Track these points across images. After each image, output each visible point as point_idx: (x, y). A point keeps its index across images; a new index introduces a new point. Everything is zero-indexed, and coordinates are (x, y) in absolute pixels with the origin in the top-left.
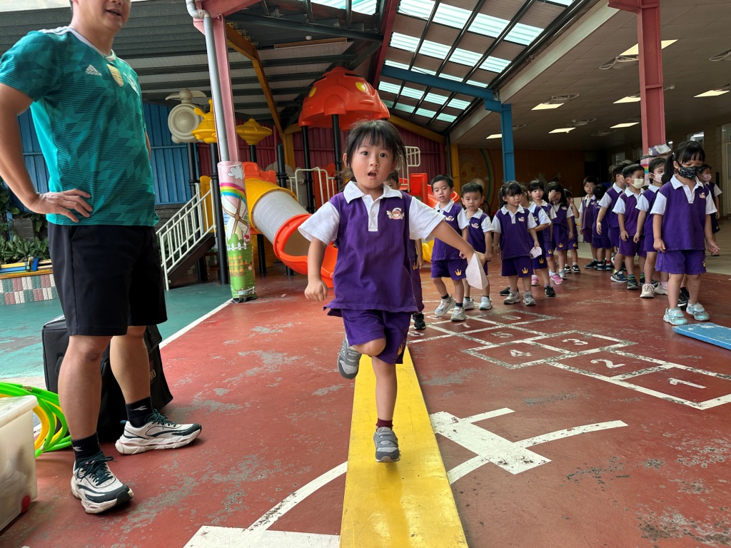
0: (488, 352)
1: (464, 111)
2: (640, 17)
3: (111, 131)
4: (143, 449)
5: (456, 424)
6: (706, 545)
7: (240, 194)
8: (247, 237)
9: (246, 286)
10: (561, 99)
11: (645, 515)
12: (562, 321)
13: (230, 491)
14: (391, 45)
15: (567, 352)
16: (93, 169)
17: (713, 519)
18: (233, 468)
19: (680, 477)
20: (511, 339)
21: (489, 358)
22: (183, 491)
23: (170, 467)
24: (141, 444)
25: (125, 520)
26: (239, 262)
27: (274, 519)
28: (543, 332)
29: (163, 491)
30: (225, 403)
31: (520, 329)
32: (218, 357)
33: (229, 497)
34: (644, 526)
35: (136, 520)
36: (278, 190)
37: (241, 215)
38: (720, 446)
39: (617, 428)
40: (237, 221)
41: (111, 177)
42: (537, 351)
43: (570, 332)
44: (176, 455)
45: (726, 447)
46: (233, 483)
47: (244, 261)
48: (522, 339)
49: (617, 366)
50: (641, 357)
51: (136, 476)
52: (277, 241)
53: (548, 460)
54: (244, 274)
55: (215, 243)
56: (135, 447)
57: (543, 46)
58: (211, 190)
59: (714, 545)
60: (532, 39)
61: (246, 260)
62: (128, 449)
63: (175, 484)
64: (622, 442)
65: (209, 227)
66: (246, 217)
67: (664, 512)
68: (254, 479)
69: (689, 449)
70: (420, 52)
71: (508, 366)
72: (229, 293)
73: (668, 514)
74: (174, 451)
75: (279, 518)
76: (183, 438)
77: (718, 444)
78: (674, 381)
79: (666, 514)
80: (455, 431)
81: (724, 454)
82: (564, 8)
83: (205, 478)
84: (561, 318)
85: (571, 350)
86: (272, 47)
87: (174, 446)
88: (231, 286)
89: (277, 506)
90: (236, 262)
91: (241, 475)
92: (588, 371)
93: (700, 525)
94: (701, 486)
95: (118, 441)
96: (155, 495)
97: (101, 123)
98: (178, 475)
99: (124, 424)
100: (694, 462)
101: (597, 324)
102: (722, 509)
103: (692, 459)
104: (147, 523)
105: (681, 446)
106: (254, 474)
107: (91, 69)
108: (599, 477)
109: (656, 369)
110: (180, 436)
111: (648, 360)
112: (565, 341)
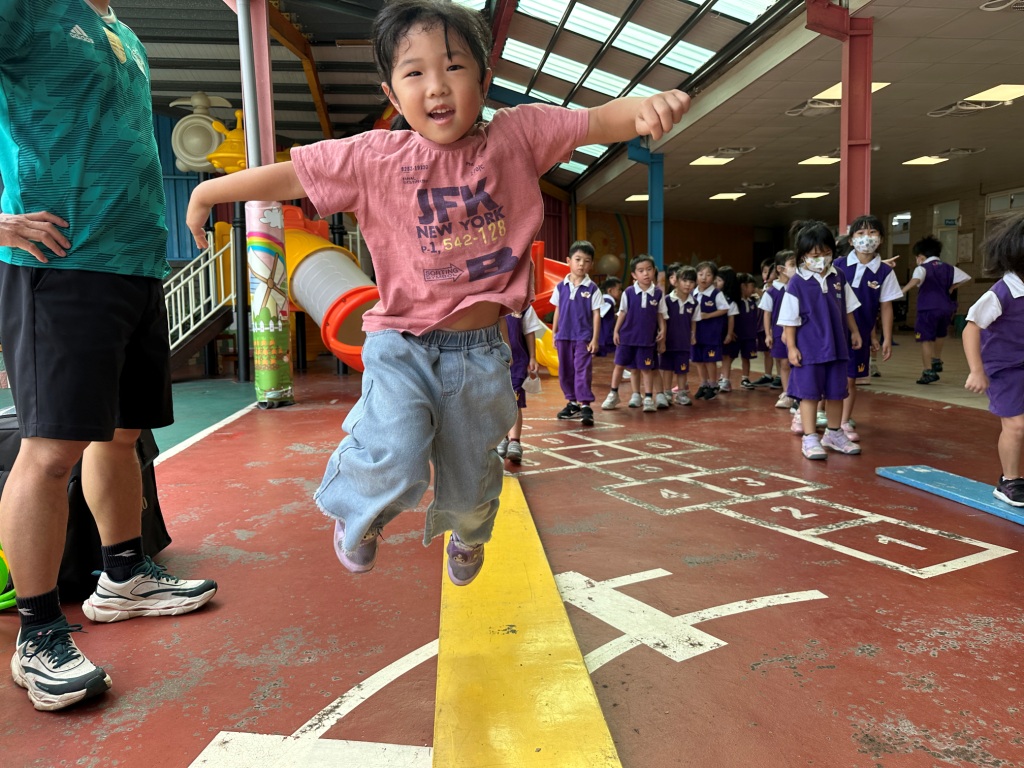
0: (630, 491)
1: (598, 159)
2: (846, 46)
3: (105, 128)
4: (126, 614)
5: (592, 590)
6: (945, 763)
7: (276, 250)
8: (284, 313)
9: (279, 385)
10: (731, 152)
11: (862, 721)
12: (727, 453)
13: (261, 680)
14: (503, 56)
15: (738, 495)
16: (74, 183)
17: (952, 727)
18: (267, 646)
19: (903, 669)
20: (659, 474)
21: (632, 499)
22: (189, 679)
23: (168, 642)
24: (122, 607)
25: (99, 721)
26: (270, 349)
27: (329, 722)
28: (703, 466)
29: (158, 679)
30: (251, 551)
31: (672, 461)
32: (238, 485)
33: (261, 689)
34: (860, 736)
35: (116, 721)
36: (332, 248)
37: (276, 281)
38: (952, 628)
39: (814, 601)
40: (269, 289)
41: (103, 197)
42: (697, 493)
43: (739, 468)
44: (177, 624)
45: (960, 630)
46: (265, 668)
47: (277, 349)
48: (676, 474)
49: (807, 516)
50: (838, 506)
51: (115, 655)
52: (326, 323)
53: (723, 643)
54: (277, 367)
55: (232, 321)
56: (114, 612)
57: (714, 76)
58: (231, 242)
59: (955, 763)
60: (699, 66)
61: (280, 347)
62: (102, 614)
63: (176, 669)
64: (821, 620)
65: (226, 297)
66: (283, 285)
67: (886, 716)
68: (299, 663)
69: (912, 631)
70: (543, 70)
71: (658, 510)
72: (252, 395)
73: (892, 720)
74: (174, 619)
75: (339, 721)
76: (188, 600)
77: (949, 625)
78: (884, 540)
79: (890, 720)
80: (590, 599)
81: (958, 639)
82: (746, 26)
83: (223, 660)
84: (726, 449)
85: (743, 493)
86: (332, 43)
87: (174, 611)
88: (256, 384)
89: (334, 704)
90: (265, 349)
91: (279, 655)
92: (769, 522)
93: (935, 735)
94: (932, 681)
95: (86, 602)
96: (146, 684)
97: (91, 114)
98: (180, 655)
99: (98, 577)
100: (920, 649)
101: (775, 459)
102: (962, 714)
103: (916, 645)
104: (133, 726)
105: (901, 627)
106: (299, 655)
107: (78, 32)
108: (795, 668)
109: (858, 522)
110: (183, 598)
111: (847, 509)
112: (734, 480)
